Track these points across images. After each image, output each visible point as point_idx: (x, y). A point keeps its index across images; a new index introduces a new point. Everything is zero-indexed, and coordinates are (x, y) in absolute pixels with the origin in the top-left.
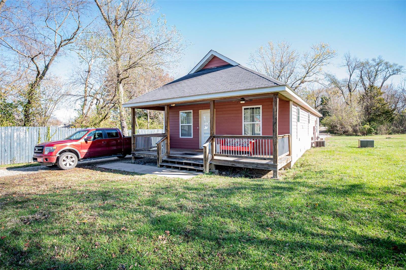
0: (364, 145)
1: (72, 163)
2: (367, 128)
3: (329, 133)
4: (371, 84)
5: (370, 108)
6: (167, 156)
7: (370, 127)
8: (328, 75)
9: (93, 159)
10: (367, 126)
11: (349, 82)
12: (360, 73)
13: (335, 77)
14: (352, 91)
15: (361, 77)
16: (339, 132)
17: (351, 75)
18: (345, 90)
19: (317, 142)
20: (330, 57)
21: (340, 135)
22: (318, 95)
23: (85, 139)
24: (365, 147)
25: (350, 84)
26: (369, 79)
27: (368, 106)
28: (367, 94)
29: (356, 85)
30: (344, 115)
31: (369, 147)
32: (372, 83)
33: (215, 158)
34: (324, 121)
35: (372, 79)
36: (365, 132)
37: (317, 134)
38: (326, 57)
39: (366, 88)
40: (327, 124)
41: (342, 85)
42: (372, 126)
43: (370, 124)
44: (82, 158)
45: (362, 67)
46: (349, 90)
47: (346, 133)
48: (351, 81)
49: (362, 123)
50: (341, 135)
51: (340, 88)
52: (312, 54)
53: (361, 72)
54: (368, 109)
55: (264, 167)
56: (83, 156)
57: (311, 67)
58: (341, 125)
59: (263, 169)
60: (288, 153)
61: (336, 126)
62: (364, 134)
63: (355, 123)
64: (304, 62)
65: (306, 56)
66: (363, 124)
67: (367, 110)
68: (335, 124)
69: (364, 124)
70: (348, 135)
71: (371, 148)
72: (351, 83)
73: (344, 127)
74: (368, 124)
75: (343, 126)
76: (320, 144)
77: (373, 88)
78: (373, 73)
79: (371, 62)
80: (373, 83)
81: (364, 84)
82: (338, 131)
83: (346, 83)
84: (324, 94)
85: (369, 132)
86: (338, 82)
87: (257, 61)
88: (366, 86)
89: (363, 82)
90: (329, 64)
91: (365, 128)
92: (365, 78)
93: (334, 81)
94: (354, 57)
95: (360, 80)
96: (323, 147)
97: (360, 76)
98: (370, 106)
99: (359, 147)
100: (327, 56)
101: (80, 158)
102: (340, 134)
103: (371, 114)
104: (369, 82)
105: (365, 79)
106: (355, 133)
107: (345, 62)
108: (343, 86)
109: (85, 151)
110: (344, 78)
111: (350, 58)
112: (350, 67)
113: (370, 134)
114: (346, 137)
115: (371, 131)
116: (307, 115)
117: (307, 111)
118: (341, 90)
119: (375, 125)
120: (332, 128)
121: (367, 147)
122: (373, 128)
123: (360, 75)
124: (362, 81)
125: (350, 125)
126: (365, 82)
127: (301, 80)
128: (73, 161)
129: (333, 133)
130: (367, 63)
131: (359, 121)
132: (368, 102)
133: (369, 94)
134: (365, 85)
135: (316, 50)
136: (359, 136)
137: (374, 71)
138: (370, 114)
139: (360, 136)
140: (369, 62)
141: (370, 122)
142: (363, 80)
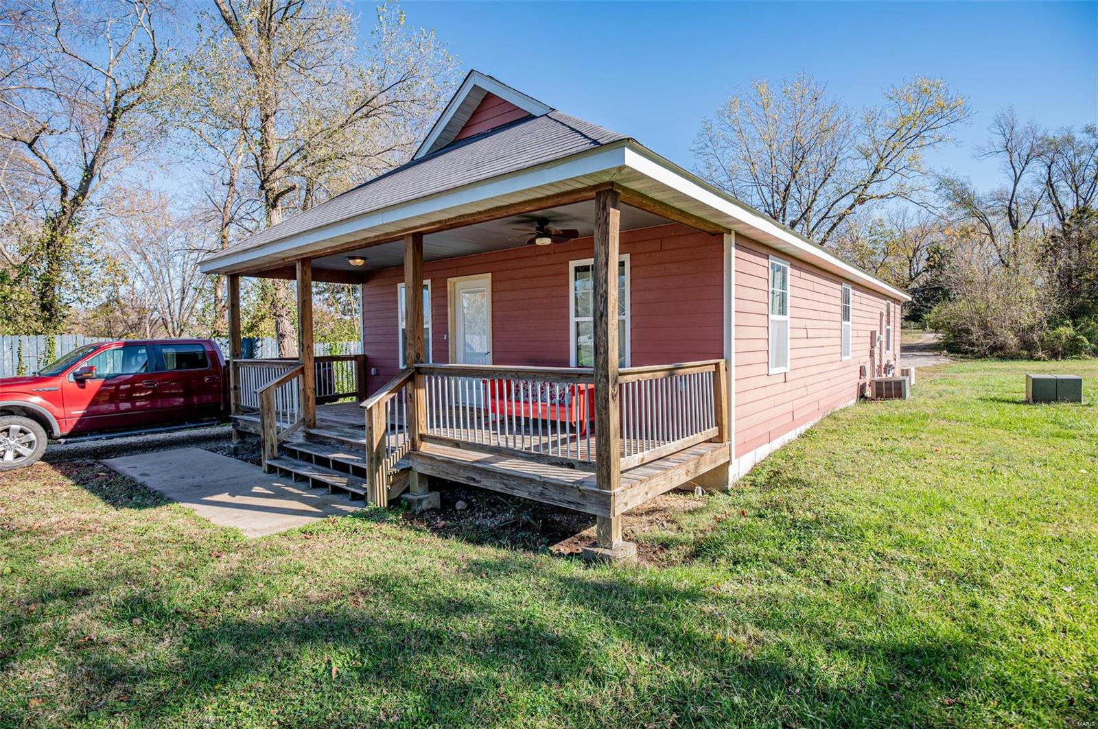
0: (1043, 393)
1: (25, 450)
2: (1064, 337)
3: (945, 351)
4: (1081, 202)
5: (1077, 277)
6: (304, 434)
7: (1074, 333)
8: (945, 183)
9: (104, 437)
10: (1066, 331)
11: (1012, 199)
12: (1044, 171)
13: (968, 186)
14: (1020, 226)
15: (1049, 183)
16: (976, 349)
17: (1017, 180)
18: (1000, 223)
19: (878, 383)
20: (944, 121)
21: (979, 358)
22: (918, 243)
23: (75, 375)
24: (1048, 401)
25: (1014, 206)
26: (1074, 189)
27: (1070, 271)
28: (1065, 235)
29: (1034, 210)
30: (992, 296)
31: (1063, 400)
32: (1084, 200)
33: (425, 448)
34: (933, 315)
35: (1083, 189)
36: (1060, 349)
37: (891, 355)
38: (933, 121)
39: (1063, 216)
40: (941, 323)
41: (988, 210)
42: (1081, 329)
43: (1075, 325)
44: (65, 433)
45: (1050, 155)
46: (1012, 225)
47: (999, 352)
48: (1018, 197)
49: (1048, 322)
50: (982, 356)
51: (983, 218)
52: (891, 114)
53: (1049, 167)
54: (1070, 280)
55: (566, 498)
56: (71, 426)
57: (885, 154)
58: (984, 326)
59: (564, 505)
60: (712, 432)
61: (968, 332)
62: (1054, 355)
63: (1026, 321)
64: (863, 141)
65: (871, 121)
66: (1053, 323)
67: (1068, 281)
68: (964, 324)
69: (1057, 326)
70: (1003, 358)
71: (1069, 405)
72: (1016, 203)
73: (993, 333)
74: (1068, 326)
75: (987, 332)
76: (888, 389)
77: (1086, 216)
78: (1087, 172)
79: (1080, 136)
80: (1086, 202)
81: (1058, 206)
82: (972, 345)
83: (1000, 203)
84: (936, 237)
85: (1072, 350)
86: (976, 202)
87: (723, 143)
88: (1065, 209)
89: (1056, 198)
90: (940, 140)
91: (1058, 337)
92: (1063, 187)
93: (964, 200)
94: (1028, 125)
95: (1046, 193)
96: (897, 402)
97: (1044, 181)
98: (1076, 270)
99: (1026, 402)
100: (936, 118)
101: (57, 432)
102: (978, 354)
103: (1079, 293)
104: (1075, 198)
105: (1062, 189)
106: (1028, 349)
107: (999, 141)
108: (994, 214)
109: (78, 412)
110: (996, 188)
111: (1016, 129)
112: (1015, 155)
113: (1076, 353)
114: (997, 363)
115: (1077, 346)
116: (839, 294)
117: (838, 279)
118: (986, 224)
119: (1090, 328)
120: (955, 336)
121: (1056, 400)
122: (1084, 335)
123: (1047, 176)
124: (1052, 195)
125: (1012, 328)
126: (1062, 199)
127: (856, 196)
128: (31, 444)
129: (959, 352)
130: (1069, 140)
131: (1040, 314)
132: (1070, 258)
133: (1074, 235)
134: (1061, 208)
135: (901, 104)
136: (1039, 359)
137: (1092, 162)
138: (1075, 293)
139: (1044, 360)
140: (1073, 138)
141: (1076, 317)
142: (1054, 193)
